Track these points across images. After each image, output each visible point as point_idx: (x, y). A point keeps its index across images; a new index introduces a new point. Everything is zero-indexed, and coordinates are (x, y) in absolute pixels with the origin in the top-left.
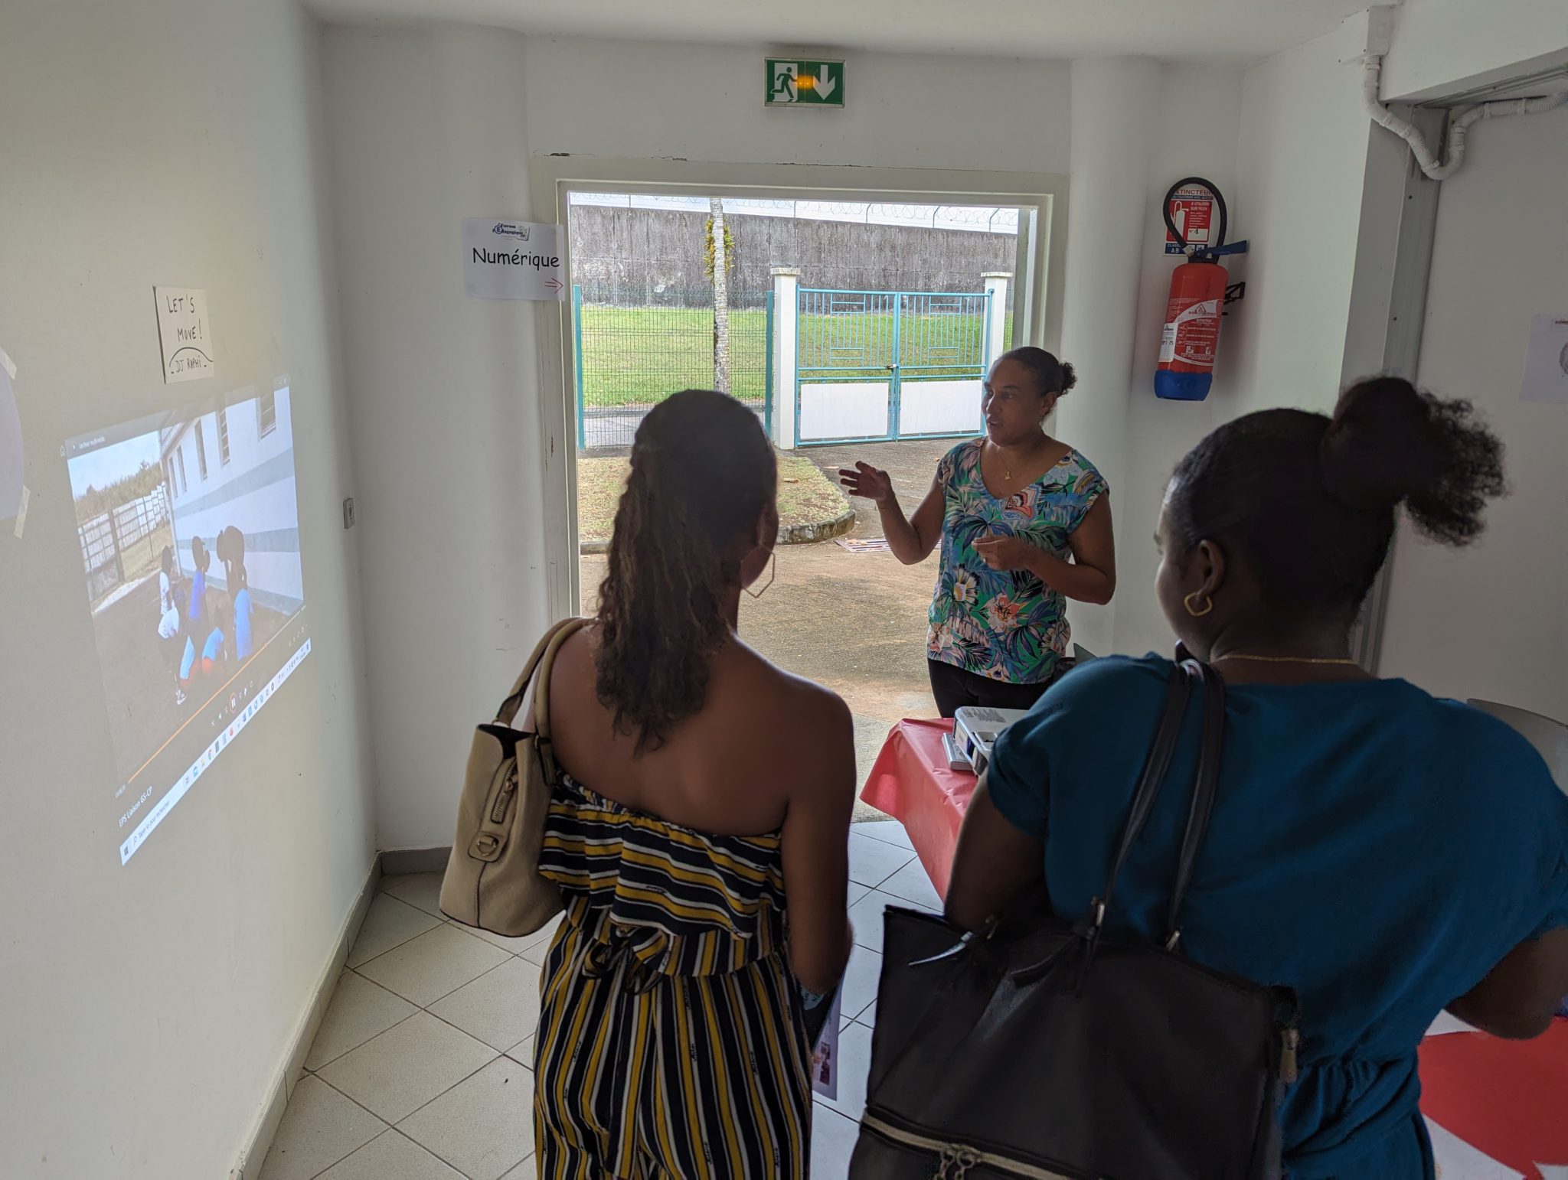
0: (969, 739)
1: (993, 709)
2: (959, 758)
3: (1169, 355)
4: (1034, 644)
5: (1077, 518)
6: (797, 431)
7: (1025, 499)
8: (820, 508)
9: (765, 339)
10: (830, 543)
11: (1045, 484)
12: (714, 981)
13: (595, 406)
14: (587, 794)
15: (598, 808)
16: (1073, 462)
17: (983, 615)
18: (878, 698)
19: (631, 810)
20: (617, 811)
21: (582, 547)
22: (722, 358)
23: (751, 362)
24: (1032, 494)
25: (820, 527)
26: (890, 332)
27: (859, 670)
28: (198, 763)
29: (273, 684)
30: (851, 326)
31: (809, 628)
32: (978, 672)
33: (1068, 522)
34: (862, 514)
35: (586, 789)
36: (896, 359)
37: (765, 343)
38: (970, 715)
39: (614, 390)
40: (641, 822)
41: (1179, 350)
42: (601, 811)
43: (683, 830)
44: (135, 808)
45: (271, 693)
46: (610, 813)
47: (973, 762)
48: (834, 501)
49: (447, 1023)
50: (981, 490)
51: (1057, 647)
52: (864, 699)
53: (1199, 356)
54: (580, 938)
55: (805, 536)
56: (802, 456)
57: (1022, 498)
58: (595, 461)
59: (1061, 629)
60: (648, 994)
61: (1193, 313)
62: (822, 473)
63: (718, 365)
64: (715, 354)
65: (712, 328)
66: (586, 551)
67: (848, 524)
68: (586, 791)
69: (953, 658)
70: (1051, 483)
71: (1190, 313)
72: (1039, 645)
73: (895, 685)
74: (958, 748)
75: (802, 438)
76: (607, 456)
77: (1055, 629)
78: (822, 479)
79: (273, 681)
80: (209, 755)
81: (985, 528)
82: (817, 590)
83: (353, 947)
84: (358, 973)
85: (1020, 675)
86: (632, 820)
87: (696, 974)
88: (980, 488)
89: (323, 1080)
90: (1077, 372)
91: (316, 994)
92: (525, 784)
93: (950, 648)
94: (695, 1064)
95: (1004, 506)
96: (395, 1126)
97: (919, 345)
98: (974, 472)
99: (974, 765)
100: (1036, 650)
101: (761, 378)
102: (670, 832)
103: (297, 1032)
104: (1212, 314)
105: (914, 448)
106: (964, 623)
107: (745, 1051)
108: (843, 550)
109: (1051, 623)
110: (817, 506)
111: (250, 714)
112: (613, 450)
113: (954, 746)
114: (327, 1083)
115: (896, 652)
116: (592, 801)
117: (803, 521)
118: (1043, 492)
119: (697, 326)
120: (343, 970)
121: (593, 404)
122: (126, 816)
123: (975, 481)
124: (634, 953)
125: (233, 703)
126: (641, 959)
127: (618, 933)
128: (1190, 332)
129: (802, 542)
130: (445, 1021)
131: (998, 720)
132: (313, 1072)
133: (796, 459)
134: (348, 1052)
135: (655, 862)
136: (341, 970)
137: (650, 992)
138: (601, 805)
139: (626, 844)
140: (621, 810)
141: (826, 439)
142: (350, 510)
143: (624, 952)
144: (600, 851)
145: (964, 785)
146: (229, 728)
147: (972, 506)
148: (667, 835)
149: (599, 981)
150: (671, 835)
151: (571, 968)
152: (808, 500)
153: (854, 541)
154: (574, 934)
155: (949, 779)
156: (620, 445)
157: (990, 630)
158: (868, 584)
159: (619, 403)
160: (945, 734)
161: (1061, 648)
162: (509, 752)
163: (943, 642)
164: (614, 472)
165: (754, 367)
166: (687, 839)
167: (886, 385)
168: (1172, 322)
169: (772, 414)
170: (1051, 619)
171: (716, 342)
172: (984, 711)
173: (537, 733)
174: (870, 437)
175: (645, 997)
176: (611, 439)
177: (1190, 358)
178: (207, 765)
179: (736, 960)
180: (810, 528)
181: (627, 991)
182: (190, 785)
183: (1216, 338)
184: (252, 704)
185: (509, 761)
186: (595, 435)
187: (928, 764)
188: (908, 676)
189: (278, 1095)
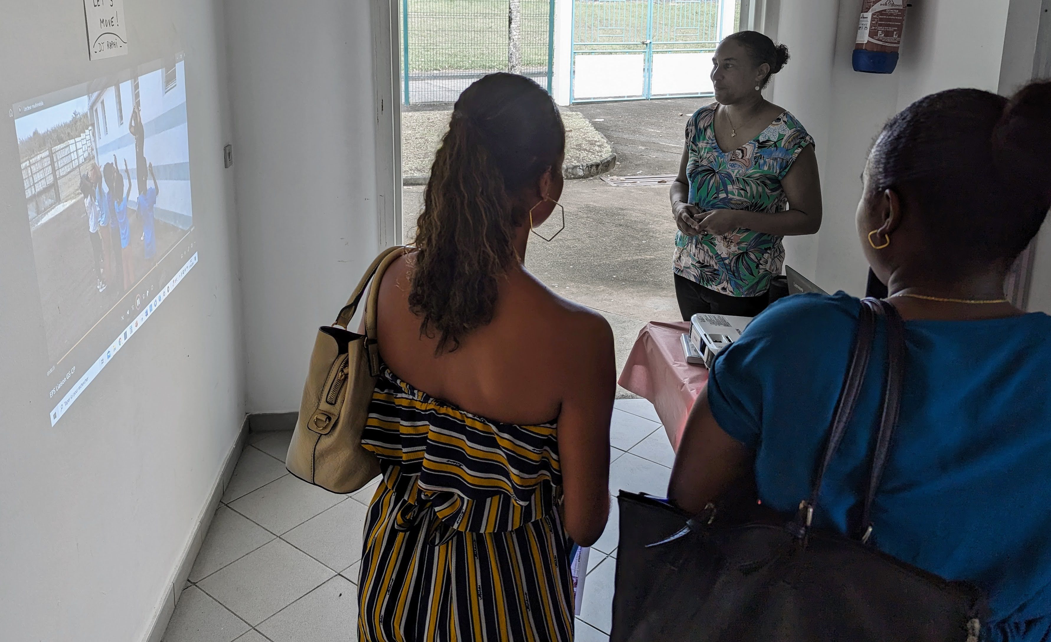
0: (702, 339)
1: (721, 316)
2: (693, 354)
3: (864, 37)
4: (753, 266)
5: (786, 168)
6: (572, 91)
7: (745, 152)
8: (589, 151)
9: (548, 20)
10: (597, 179)
11: (761, 141)
12: (497, 537)
13: (417, 72)
14: (403, 385)
15: (411, 397)
16: (783, 123)
17: (712, 243)
18: (632, 301)
19: (436, 400)
20: (426, 400)
21: (404, 180)
22: (515, 36)
23: (537, 38)
24: (750, 149)
25: (588, 167)
26: (645, 15)
27: (617, 279)
28: (110, 348)
29: (168, 287)
30: (615, 11)
31: (579, 245)
32: (709, 287)
33: (778, 171)
34: (621, 156)
35: (402, 381)
36: (650, 35)
37: (548, 23)
38: (702, 320)
39: (432, 60)
40: (443, 410)
41: (872, 34)
42: (413, 399)
43: (476, 418)
44: (62, 383)
45: (167, 294)
46: (419, 401)
47: (705, 358)
48: (599, 146)
49: (296, 548)
50: (713, 145)
51: (772, 268)
52: (621, 302)
53: (888, 39)
54: (393, 498)
55: (577, 174)
56: (576, 111)
57: (742, 152)
58: (417, 114)
59: (776, 255)
60: (445, 545)
61: (883, 5)
62: (590, 124)
63: (512, 41)
64: (510, 32)
65: (508, 12)
66: (408, 183)
67: (610, 165)
68: (402, 383)
69: (692, 275)
70: (765, 140)
71: (881, 5)
72: (757, 267)
73: (645, 291)
74: (693, 347)
75: (576, 97)
76: (426, 110)
77: (771, 255)
78: (591, 129)
79: (168, 285)
80: (119, 342)
81: (713, 175)
82: (585, 216)
83: (227, 487)
84: (230, 508)
85: (741, 290)
86: (437, 408)
87: (482, 531)
88: (713, 143)
89: (200, 589)
90: (790, 52)
91: (198, 523)
92: (354, 375)
93: (689, 268)
94: (481, 602)
95: (729, 158)
96: (255, 628)
97: (668, 26)
98: (709, 132)
99: (705, 360)
100: (755, 271)
101: (545, 50)
102: (465, 419)
103: (184, 553)
104: (899, 6)
105: (663, 105)
106: (698, 249)
107: (520, 591)
108: (607, 184)
109: (766, 249)
110: (586, 150)
111: (151, 310)
112: (431, 106)
113: (690, 344)
114: (205, 592)
115: (646, 265)
116: (407, 392)
117: (576, 162)
118: (759, 147)
119: (496, 10)
120: (219, 505)
121: (416, 70)
122: (55, 390)
123: (709, 138)
124: (435, 513)
125: (138, 302)
126: (440, 517)
127: (423, 496)
128: (881, 20)
129: (574, 178)
130: (294, 546)
131: (725, 325)
132: (194, 584)
133: (571, 113)
134: (221, 569)
135: (455, 442)
136: (217, 505)
137: (448, 543)
138: (413, 394)
139: (432, 427)
140: (429, 400)
141: (594, 98)
142: (229, 154)
143: (427, 512)
144: (411, 431)
145: (698, 376)
146: (134, 322)
147: (706, 157)
148: (464, 422)
149: (408, 533)
150: (466, 422)
151: (386, 521)
152: (580, 145)
153: (615, 177)
154: (389, 494)
155: (685, 371)
156: (437, 102)
157: (717, 255)
158: (625, 211)
159: (436, 70)
160: (683, 334)
161: (775, 269)
162: (343, 349)
163: (684, 262)
164: (431, 122)
165: (540, 42)
166: (479, 425)
167: (642, 56)
168: (867, 12)
169: (553, 78)
170: (766, 246)
171: (510, 23)
172: (714, 317)
173: (366, 335)
174: (628, 97)
175: (443, 547)
176: (429, 97)
177: (881, 41)
178: (117, 350)
179: (514, 521)
180: (581, 167)
181: (429, 544)
182: (104, 364)
183: (902, 24)
184: (153, 302)
185: (343, 357)
186: (417, 94)
187: (669, 357)
188: (655, 285)
189: (167, 601)
